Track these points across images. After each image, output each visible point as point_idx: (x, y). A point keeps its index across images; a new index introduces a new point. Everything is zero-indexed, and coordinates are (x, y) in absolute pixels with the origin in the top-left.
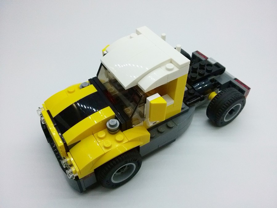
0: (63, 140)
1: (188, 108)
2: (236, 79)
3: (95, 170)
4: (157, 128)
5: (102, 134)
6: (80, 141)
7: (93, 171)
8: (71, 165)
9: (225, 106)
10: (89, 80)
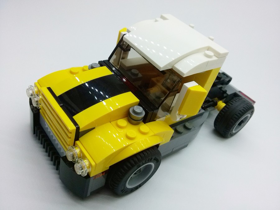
0: (75, 123)
1: (203, 111)
2: (240, 92)
3: (110, 167)
4: (175, 127)
5: (123, 122)
6: (94, 128)
7: (108, 168)
8: (83, 157)
9: (237, 117)
10: (99, 62)
